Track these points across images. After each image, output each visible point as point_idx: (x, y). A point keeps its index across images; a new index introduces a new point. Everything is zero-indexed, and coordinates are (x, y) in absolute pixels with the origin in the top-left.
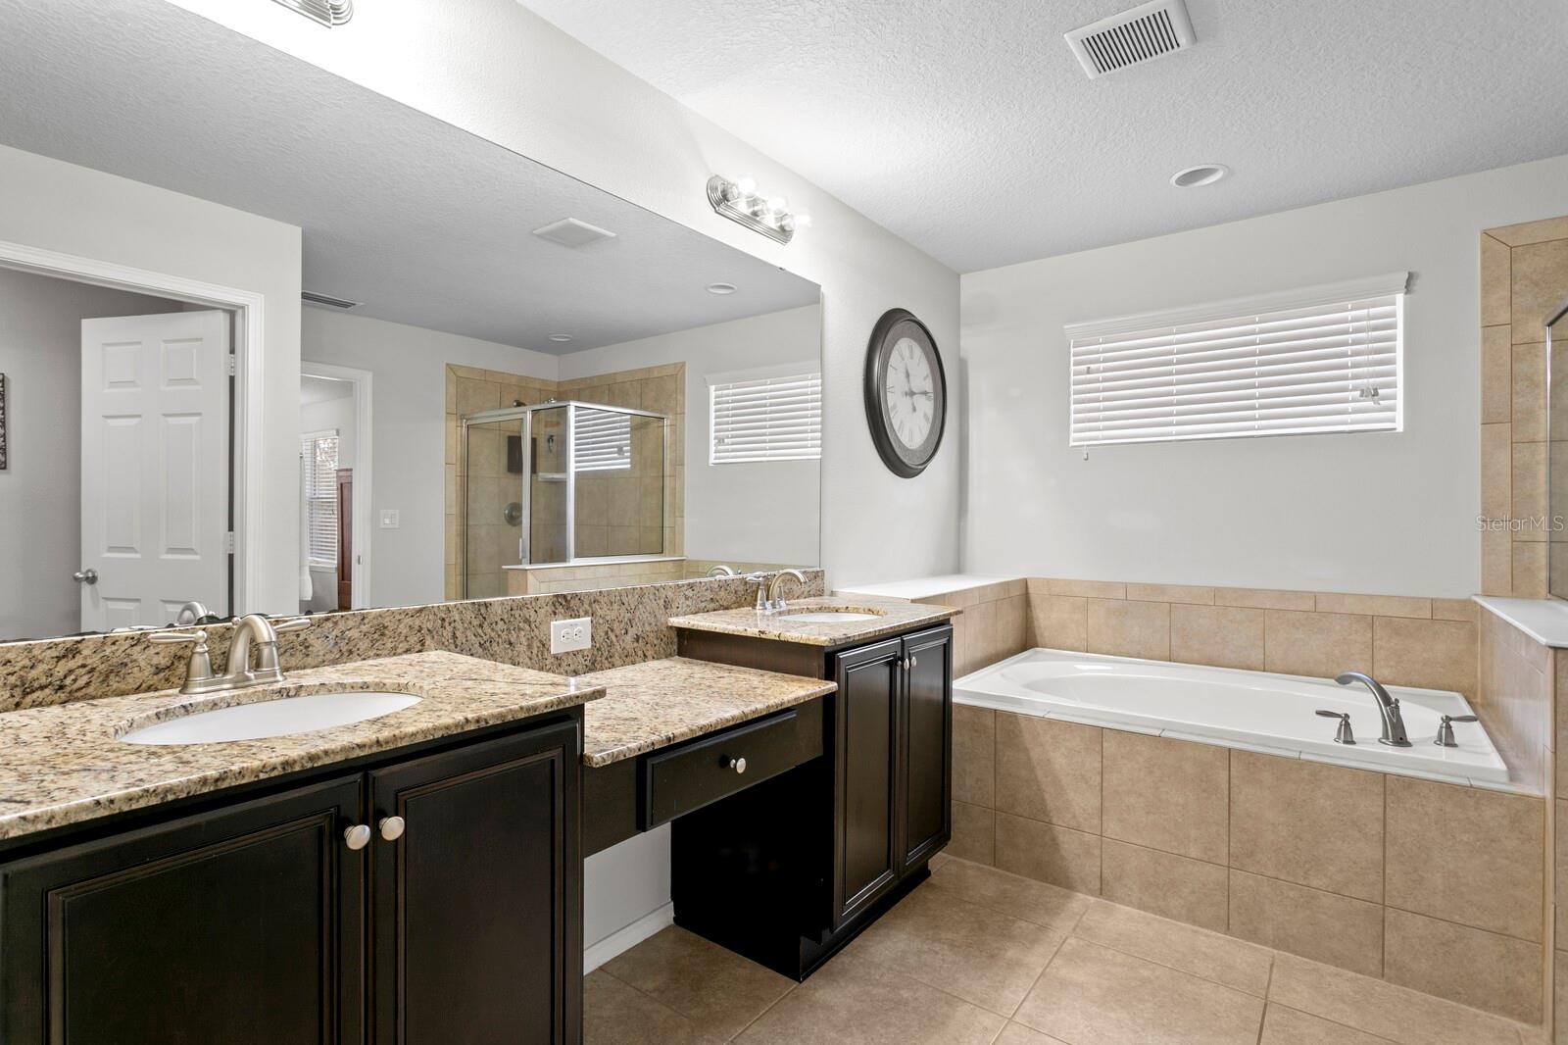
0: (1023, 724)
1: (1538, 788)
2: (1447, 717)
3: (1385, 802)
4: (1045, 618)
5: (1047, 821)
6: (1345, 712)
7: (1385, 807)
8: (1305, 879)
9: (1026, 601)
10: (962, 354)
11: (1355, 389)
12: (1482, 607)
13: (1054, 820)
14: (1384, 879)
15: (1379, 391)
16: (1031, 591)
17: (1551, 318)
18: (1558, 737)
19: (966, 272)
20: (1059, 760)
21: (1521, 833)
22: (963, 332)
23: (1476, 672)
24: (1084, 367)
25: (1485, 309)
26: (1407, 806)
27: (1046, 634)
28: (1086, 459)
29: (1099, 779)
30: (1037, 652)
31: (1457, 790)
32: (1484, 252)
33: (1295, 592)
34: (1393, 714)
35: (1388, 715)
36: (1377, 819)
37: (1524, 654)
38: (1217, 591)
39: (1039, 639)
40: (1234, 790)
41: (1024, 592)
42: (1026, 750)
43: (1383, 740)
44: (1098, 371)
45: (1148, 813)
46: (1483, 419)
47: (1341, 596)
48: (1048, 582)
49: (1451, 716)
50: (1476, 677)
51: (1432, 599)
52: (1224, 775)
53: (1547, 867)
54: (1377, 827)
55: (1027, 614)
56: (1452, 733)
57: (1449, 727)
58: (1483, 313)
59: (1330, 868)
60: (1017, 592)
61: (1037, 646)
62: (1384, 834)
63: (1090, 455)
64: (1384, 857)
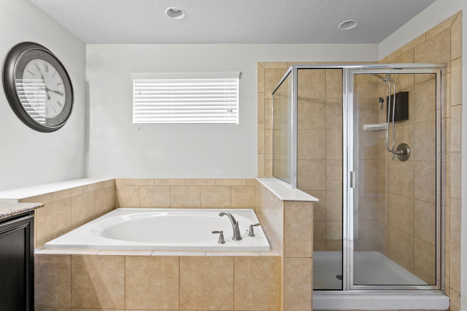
0: (86, 260)
1: (278, 253)
2: (252, 225)
3: (234, 268)
4: (123, 195)
5: (99, 308)
6: (221, 231)
7: (234, 271)
8: (207, 307)
9: (115, 188)
10: (87, 80)
11: (226, 109)
12: (258, 181)
13: (102, 307)
14: (234, 300)
15: (233, 110)
16: (117, 184)
17: (273, 92)
18: (285, 234)
19: (89, 43)
20: (104, 276)
21: (274, 271)
22: (87, 70)
23: (256, 201)
24: (138, 92)
25: (258, 87)
26: (241, 268)
27: (123, 202)
28: (139, 129)
29: (123, 281)
30: (120, 210)
31: (256, 259)
32: (258, 69)
33: (209, 179)
34: (237, 229)
35: (235, 228)
36: (232, 276)
37: (272, 200)
38: (185, 180)
39: (120, 204)
40: (181, 275)
41: (114, 184)
42: (88, 274)
43: (233, 239)
44: (144, 94)
45: (145, 293)
46: (258, 121)
47: (222, 180)
48: (125, 180)
49: (253, 225)
50: (256, 203)
51: (246, 179)
52: (177, 269)
53: (281, 283)
54: (232, 279)
55: (115, 194)
56: (253, 231)
57: (252, 229)
58: (258, 89)
59: (216, 300)
60: (111, 185)
61: (120, 208)
62: (234, 281)
63: (141, 127)
64: (234, 291)
